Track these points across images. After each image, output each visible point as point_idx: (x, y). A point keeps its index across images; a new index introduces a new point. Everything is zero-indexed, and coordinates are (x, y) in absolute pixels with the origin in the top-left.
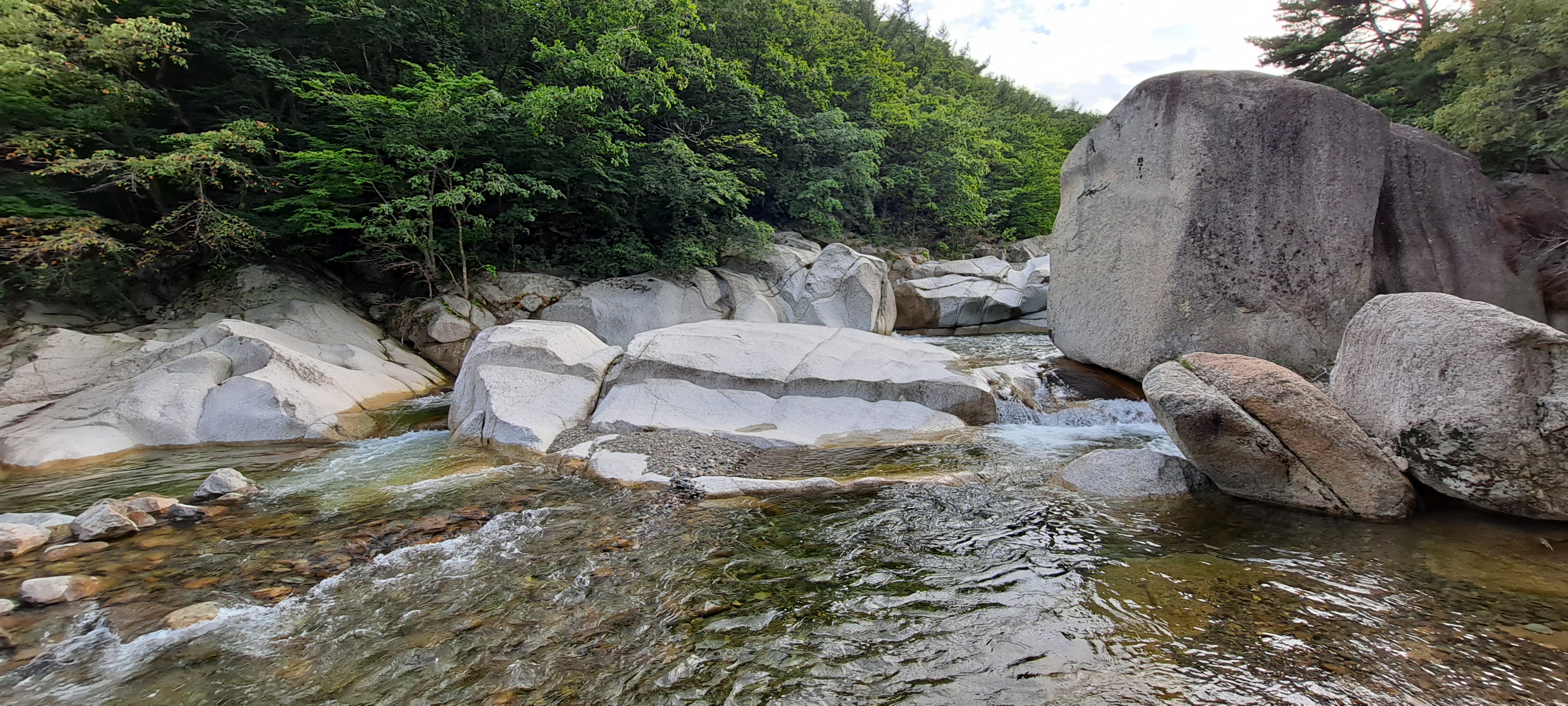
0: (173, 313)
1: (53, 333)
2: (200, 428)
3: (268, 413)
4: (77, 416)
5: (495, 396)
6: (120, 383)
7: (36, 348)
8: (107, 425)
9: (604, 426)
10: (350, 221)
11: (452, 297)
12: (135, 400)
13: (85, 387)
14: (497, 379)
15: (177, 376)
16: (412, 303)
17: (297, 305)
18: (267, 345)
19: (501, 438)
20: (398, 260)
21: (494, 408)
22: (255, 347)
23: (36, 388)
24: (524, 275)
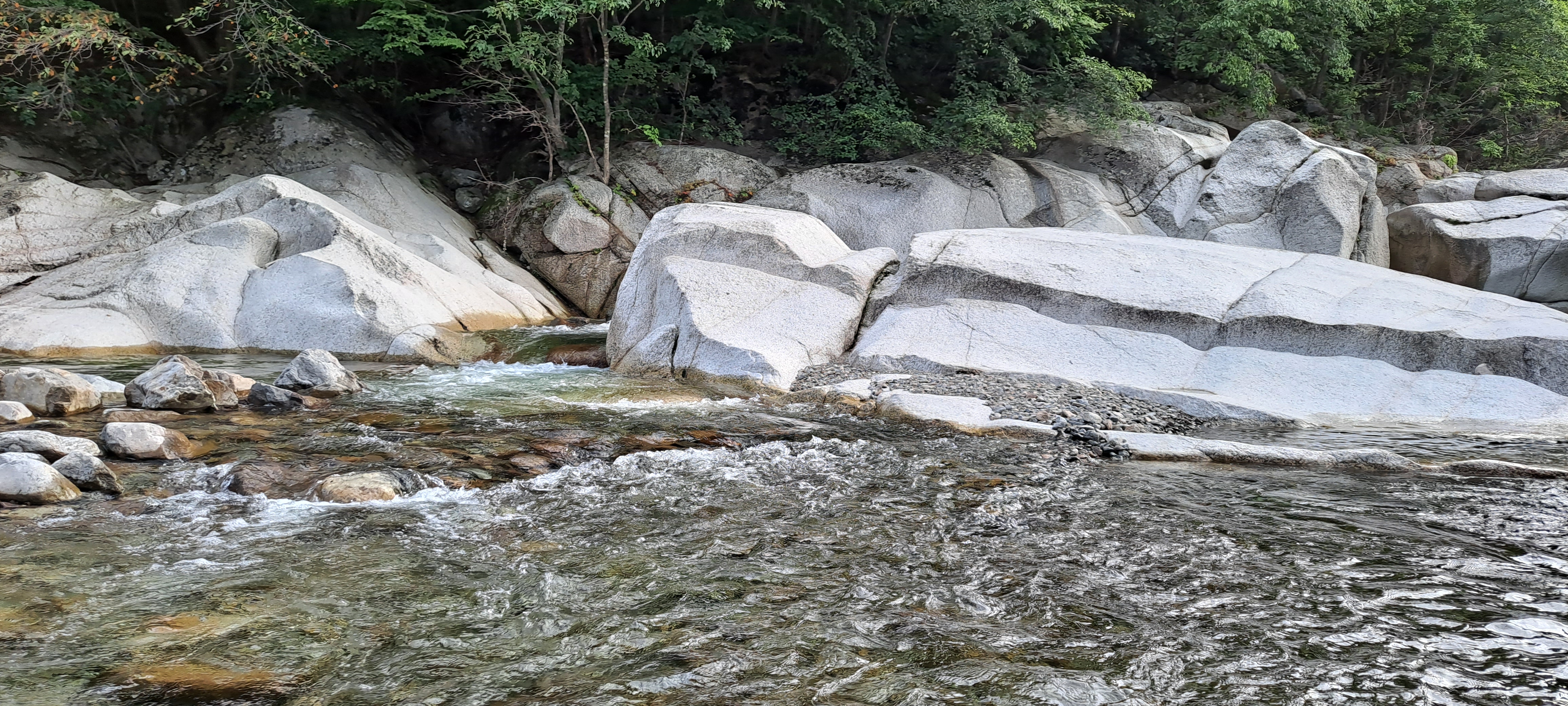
0: (184, 172)
1: (37, 179)
2: (241, 327)
3: (336, 310)
4: (71, 295)
5: (695, 302)
6: (125, 256)
7: (18, 197)
8: (113, 308)
9: (883, 361)
10: (448, 36)
11: (585, 178)
12: (150, 277)
13: (80, 257)
14: (696, 278)
15: (205, 249)
16: (520, 186)
17: (359, 171)
18: (330, 215)
19: (708, 367)
20: (514, 106)
21: (695, 319)
22: (312, 217)
23: (18, 252)
24: (698, 150)
